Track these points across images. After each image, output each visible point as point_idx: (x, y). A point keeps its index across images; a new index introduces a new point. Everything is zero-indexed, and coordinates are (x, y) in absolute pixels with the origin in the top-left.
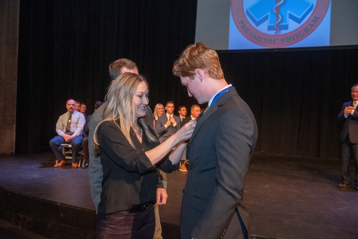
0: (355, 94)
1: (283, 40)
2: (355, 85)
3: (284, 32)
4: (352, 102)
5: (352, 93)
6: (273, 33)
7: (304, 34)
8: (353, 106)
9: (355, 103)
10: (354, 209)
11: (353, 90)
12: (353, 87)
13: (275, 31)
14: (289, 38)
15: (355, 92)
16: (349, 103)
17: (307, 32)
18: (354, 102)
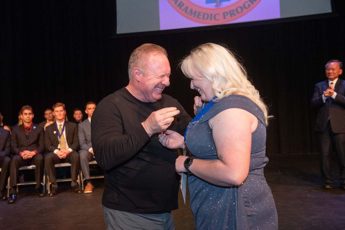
0: (331, 71)
1: (226, 14)
2: (330, 61)
3: (225, 4)
4: (328, 83)
5: (327, 71)
6: (212, 6)
7: (249, 5)
8: (328, 87)
9: (332, 83)
10: (331, 215)
11: (328, 68)
12: (327, 64)
13: (214, 4)
14: (232, 12)
15: (330, 69)
16: (323, 83)
17: (253, 3)
18: (330, 82)
